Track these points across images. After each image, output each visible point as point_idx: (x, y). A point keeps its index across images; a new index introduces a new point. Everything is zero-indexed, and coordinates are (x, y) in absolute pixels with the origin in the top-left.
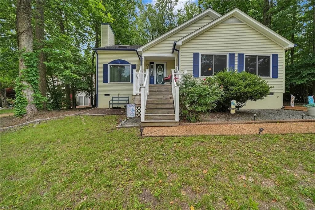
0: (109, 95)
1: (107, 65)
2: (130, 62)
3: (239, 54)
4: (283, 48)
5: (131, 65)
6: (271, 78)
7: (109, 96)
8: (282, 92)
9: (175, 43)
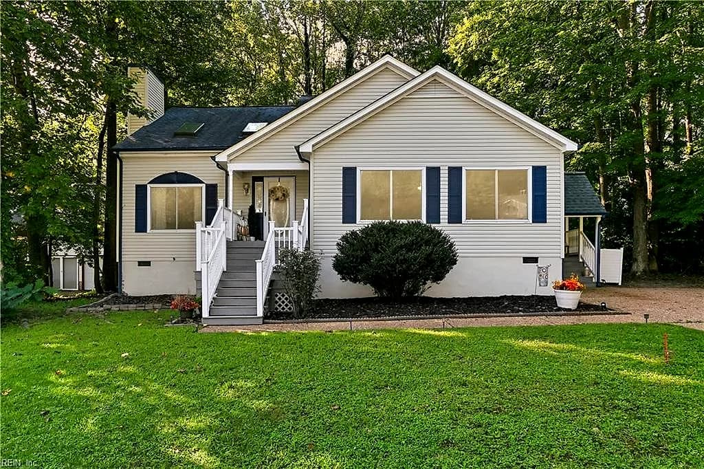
0: (150, 262)
1: (145, 186)
2: (201, 179)
3: (450, 169)
4: (559, 150)
5: (204, 185)
6: (531, 222)
7: (150, 265)
8: (559, 255)
9: (297, 148)
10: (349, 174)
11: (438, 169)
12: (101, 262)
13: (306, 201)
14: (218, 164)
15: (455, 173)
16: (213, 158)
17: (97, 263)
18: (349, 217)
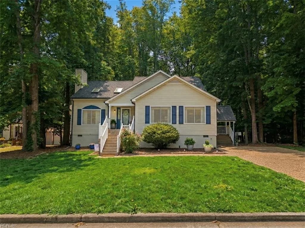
1: (81, 110)
2: (100, 108)
3: (180, 107)
4: (215, 101)
5: (101, 110)
6: (205, 124)
7: (82, 136)
8: (215, 135)
9: (131, 100)
10: (147, 108)
11: (175, 107)
12: (63, 134)
13: (134, 116)
14: (106, 104)
15: (181, 108)
16: (104, 102)
17: (61, 135)
18: (147, 122)
